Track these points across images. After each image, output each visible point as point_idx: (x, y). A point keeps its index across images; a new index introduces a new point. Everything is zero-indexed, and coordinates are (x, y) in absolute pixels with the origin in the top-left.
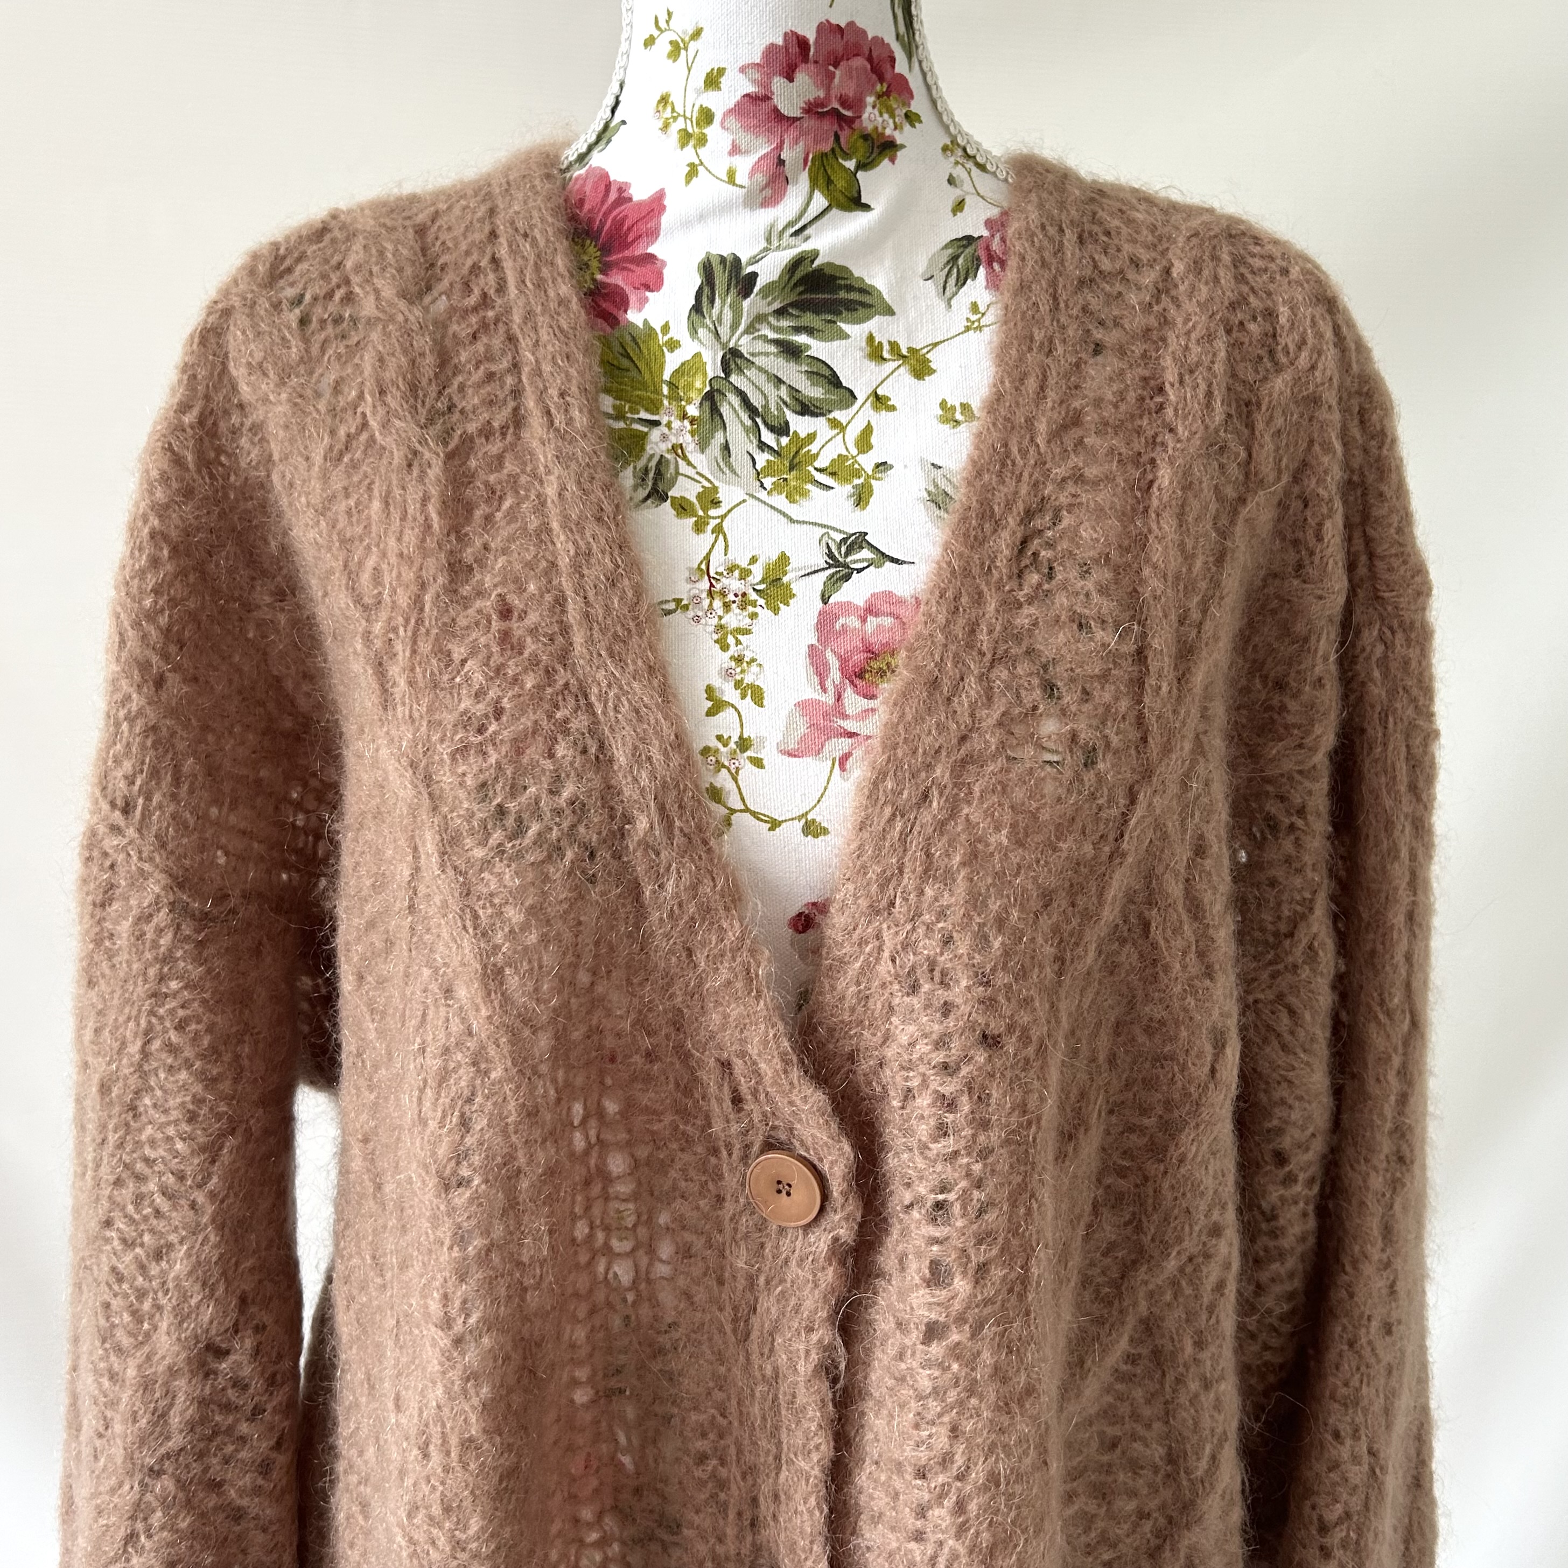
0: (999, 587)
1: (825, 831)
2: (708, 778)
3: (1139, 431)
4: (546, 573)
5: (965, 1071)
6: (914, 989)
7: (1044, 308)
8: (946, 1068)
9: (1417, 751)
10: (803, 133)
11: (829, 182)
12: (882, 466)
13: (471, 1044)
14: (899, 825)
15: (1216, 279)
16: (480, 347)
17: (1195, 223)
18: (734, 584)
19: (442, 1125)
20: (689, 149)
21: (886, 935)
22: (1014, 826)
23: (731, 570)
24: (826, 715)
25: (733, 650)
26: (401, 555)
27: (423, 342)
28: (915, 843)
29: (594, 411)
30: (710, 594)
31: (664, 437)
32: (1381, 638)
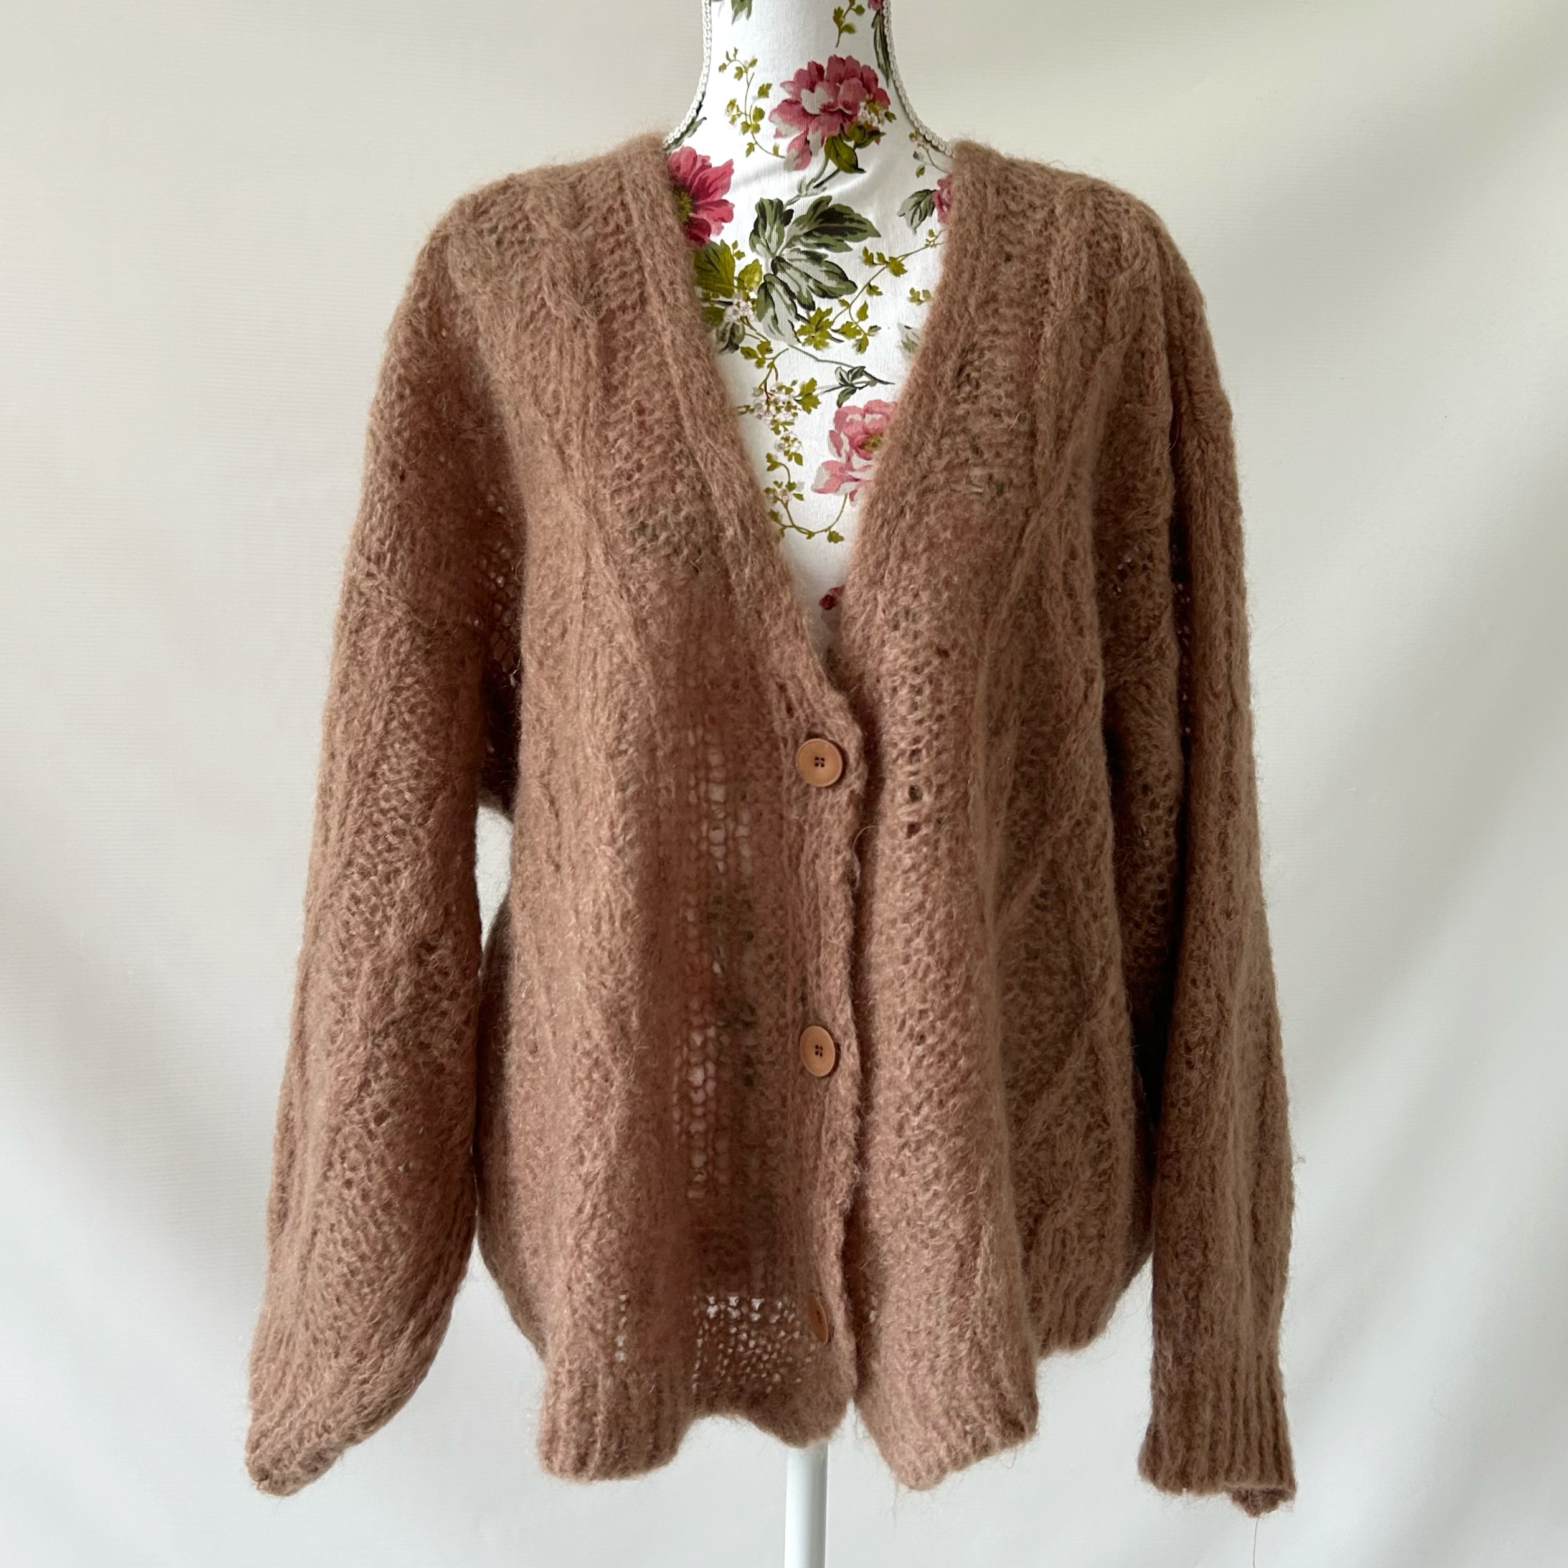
0: (946, 393)
1: (842, 539)
2: (769, 507)
3: (1033, 306)
4: (665, 388)
5: (927, 671)
6: (896, 627)
7: (974, 233)
8: (916, 670)
9: (1226, 520)
10: (820, 124)
11: (838, 154)
12: (874, 329)
13: (627, 667)
14: (885, 531)
15: (1083, 216)
16: (616, 257)
17: (1071, 183)
18: (782, 397)
19: (608, 719)
20: (749, 134)
21: (880, 597)
22: (955, 527)
23: (780, 388)
24: (841, 469)
25: (783, 434)
26: (572, 381)
27: (580, 254)
28: (896, 541)
29: (691, 294)
30: (768, 402)
31: (735, 312)
32: (1199, 446)
